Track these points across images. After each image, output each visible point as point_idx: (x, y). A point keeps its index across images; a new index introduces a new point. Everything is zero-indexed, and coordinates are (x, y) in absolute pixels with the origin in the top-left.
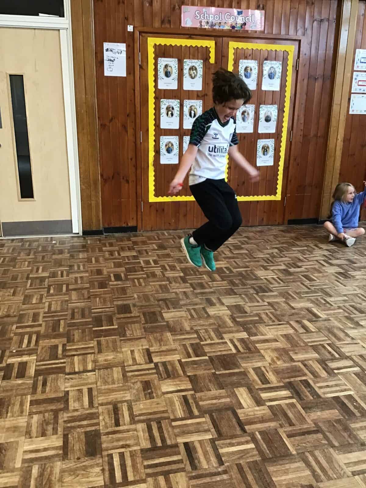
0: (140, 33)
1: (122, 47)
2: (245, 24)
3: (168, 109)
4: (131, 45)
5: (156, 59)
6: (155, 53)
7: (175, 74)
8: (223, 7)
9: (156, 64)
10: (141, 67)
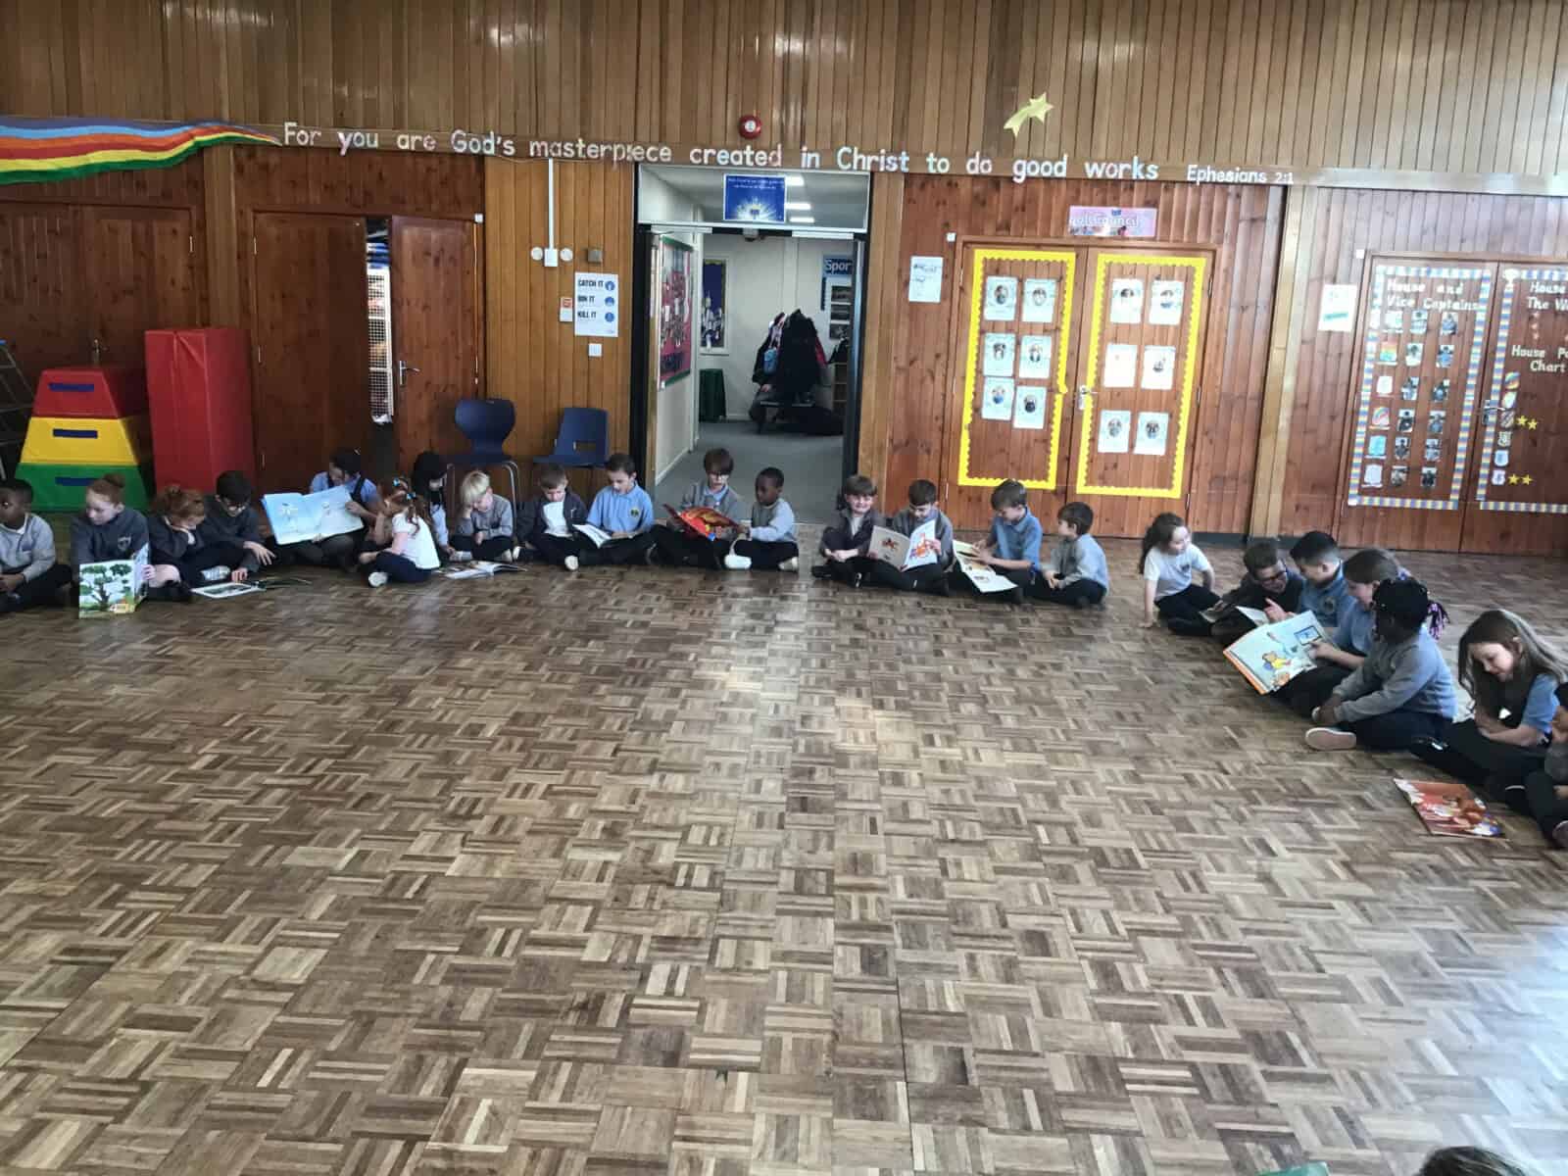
0: (965, 244)
1: (939, 261)
2: (1124, 228)
3: (996, 347)
4: (951, 258)
5: (984, 278)
6: (984, 269)
7: (1011, 300)
8: (1090, 204)
9: (984, 286)
10: (962, 289)
